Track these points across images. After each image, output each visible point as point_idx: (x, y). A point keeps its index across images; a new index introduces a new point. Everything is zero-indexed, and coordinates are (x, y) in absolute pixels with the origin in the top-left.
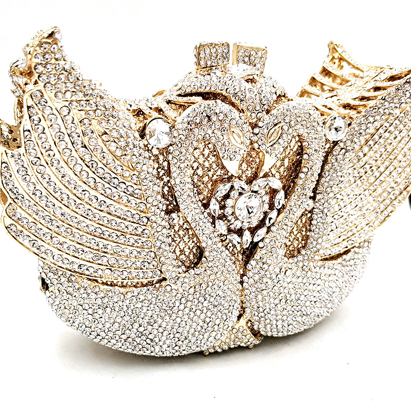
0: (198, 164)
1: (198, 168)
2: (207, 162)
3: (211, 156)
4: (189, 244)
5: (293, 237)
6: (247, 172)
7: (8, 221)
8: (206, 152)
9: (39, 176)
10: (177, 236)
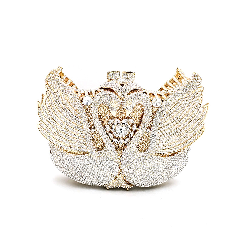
0: (102, 112)
1: (102, 113)
2: (105, 111)
3: (107, 110)
4: (100, 141)
5: (144, 144)
6: (121, 116)
7: (39, 127)
8: (105, 108)
9: (49, 112)
10: (95, 138)
